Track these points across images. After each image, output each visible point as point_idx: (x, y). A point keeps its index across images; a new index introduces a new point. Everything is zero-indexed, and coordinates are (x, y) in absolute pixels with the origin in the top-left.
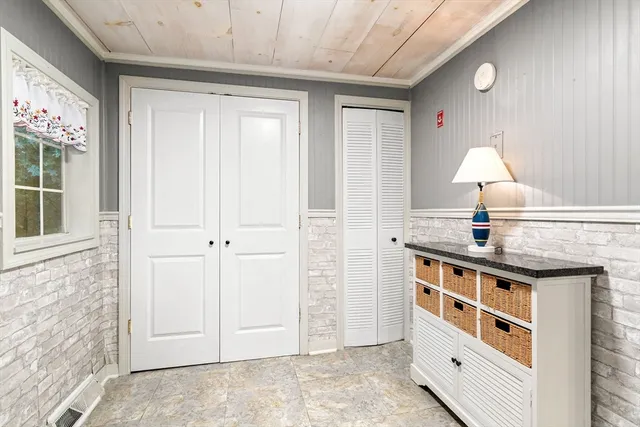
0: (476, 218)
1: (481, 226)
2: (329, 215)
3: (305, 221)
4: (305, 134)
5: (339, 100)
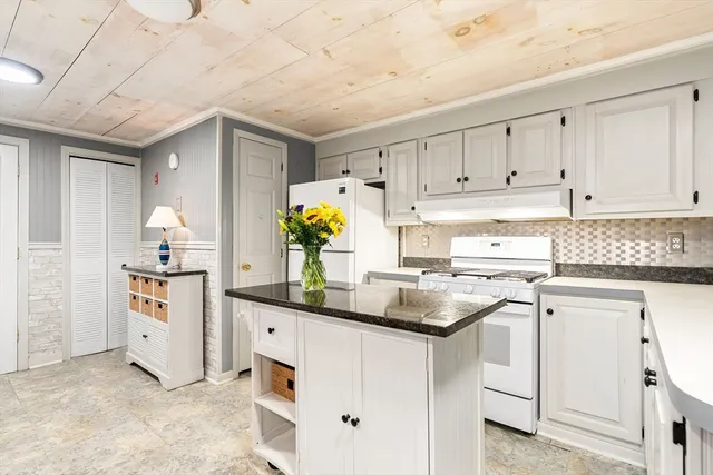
0: (161, 248)
1: (164, 252)
2: (57, 247)
3: (24, 252)
4: (25, 176)
5: (66, 150)
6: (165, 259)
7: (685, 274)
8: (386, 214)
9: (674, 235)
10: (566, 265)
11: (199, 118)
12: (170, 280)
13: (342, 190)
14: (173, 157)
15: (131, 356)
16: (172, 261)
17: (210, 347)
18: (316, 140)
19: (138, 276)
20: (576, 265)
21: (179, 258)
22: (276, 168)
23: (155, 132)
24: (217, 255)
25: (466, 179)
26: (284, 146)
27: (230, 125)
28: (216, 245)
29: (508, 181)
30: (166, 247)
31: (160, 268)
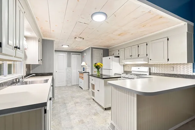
2: (70, 68)
3: (67, 69)
4: (67, 58)
5: (72, 53)
6: (84, 70)
7: (173, 75)
8: (119, 62)
9: (172, 67)
10: (152, 73)
11: (88, 48)
12: (84, 73)
13: (110, 59)
14: (85, 53)
15: (80, 86)
16: (85, 71)
17: (90, 85)
18: (109, 48)
19: (81, 73)
20: (154, 73)
21: (86, 70)
22: (101, 54)
23: (83, 49)
24: (90, 70)
25: (132, 56)
26: (102, 50)
27: (92, 48)
28: (90, 68)
29: (138, 56)
30: (84, 68)
31: (83, 72)
